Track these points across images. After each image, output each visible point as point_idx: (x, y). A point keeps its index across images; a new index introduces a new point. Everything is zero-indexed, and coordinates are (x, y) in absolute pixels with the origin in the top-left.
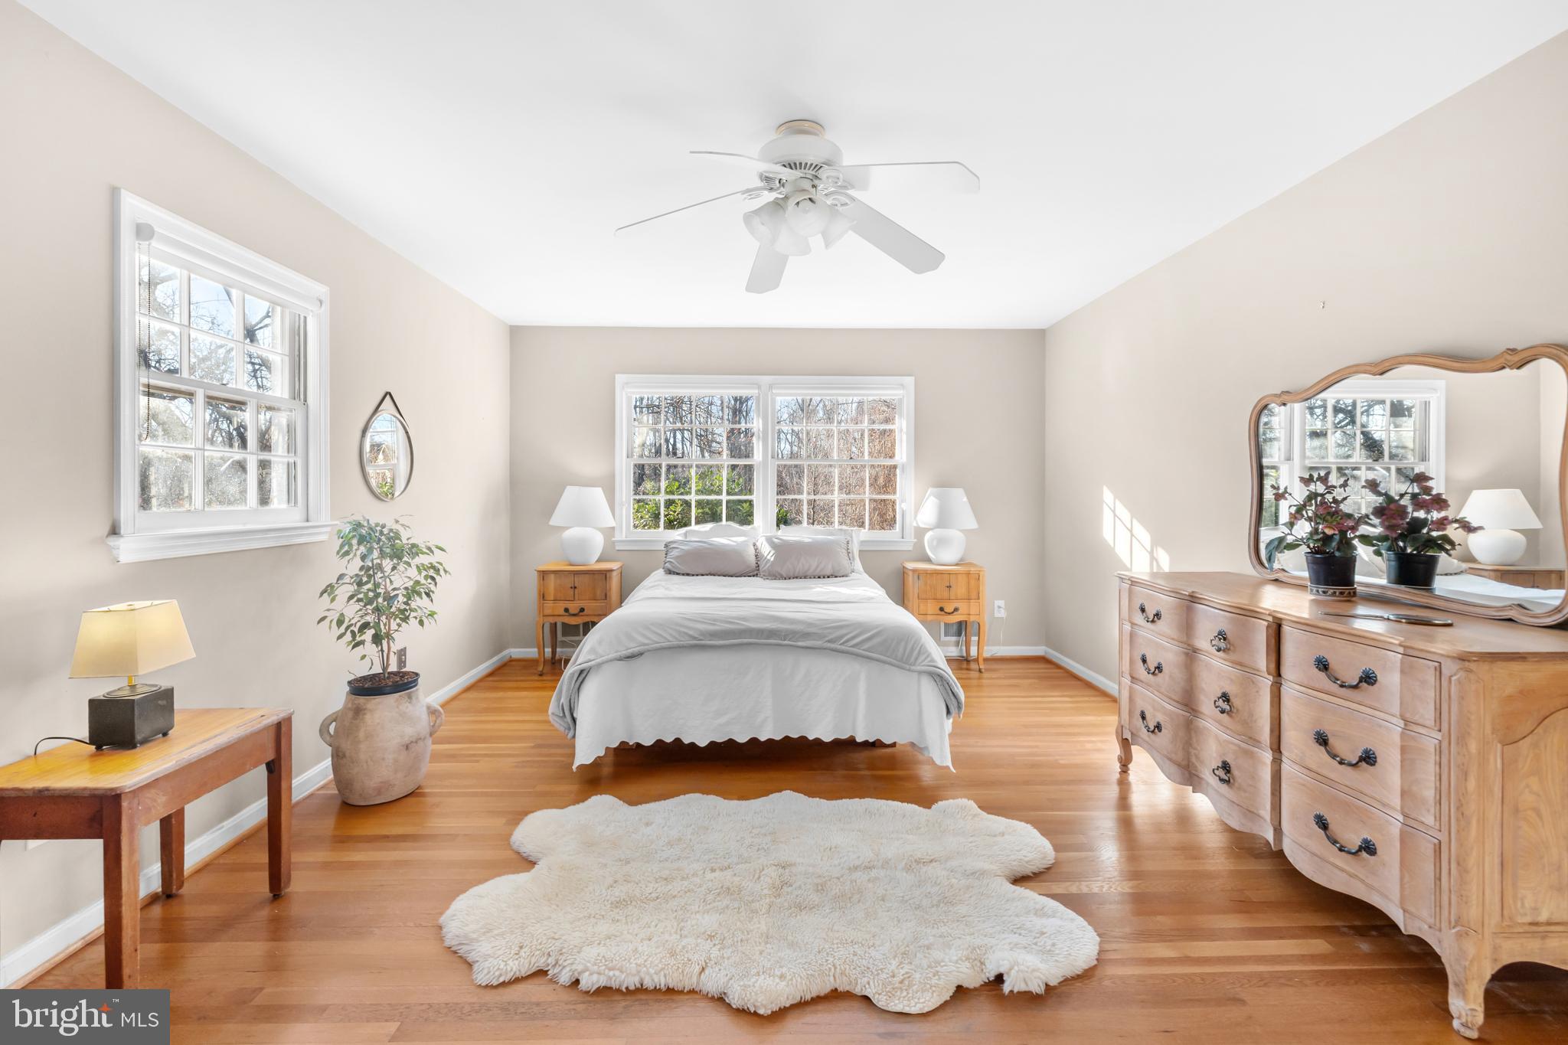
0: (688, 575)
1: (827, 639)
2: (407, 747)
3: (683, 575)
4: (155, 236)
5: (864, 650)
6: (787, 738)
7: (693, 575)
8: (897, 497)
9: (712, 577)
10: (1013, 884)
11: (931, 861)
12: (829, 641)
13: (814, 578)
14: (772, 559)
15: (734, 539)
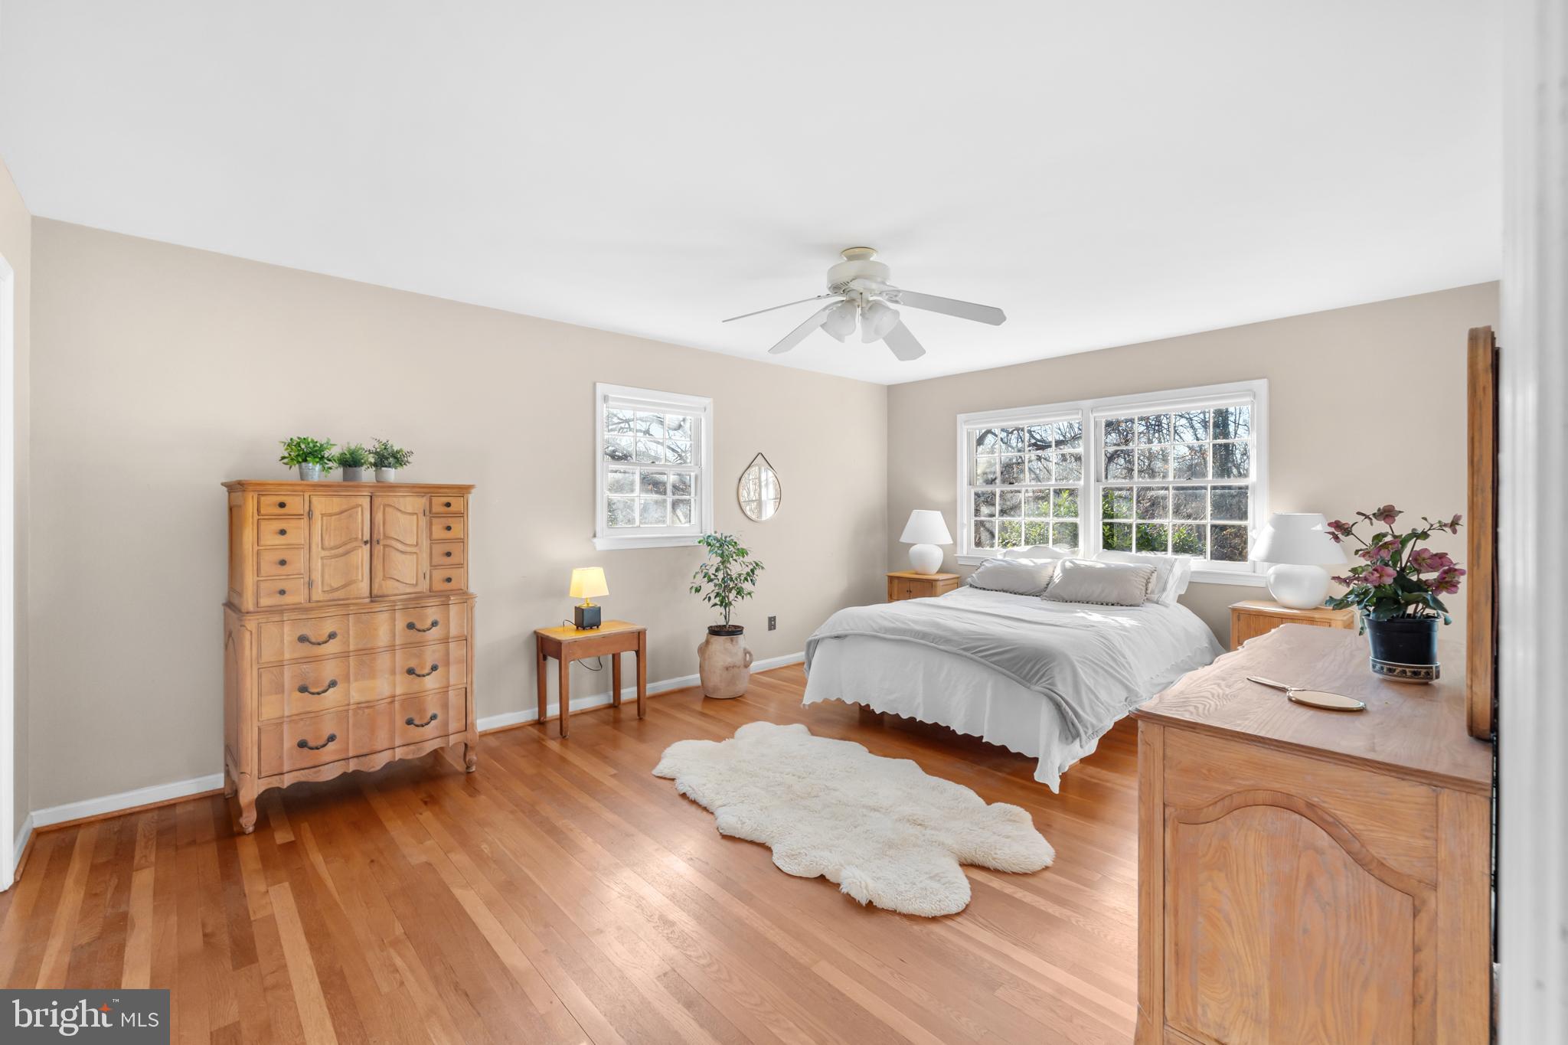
0: (984, 589)
1: (962, 647)
2: (727, 669)
3: (980, 589)
4: (610, 399)
5: (991, 662)
6: (936, 724)
7: (988, 590)
8: (1248, 523)
9: (1005, 593)
10: (960, 865)
11: (920, 825)
12: (964, 649)
13: (1097, 604)
14: (1057, 581)
15: (1035, 560)
